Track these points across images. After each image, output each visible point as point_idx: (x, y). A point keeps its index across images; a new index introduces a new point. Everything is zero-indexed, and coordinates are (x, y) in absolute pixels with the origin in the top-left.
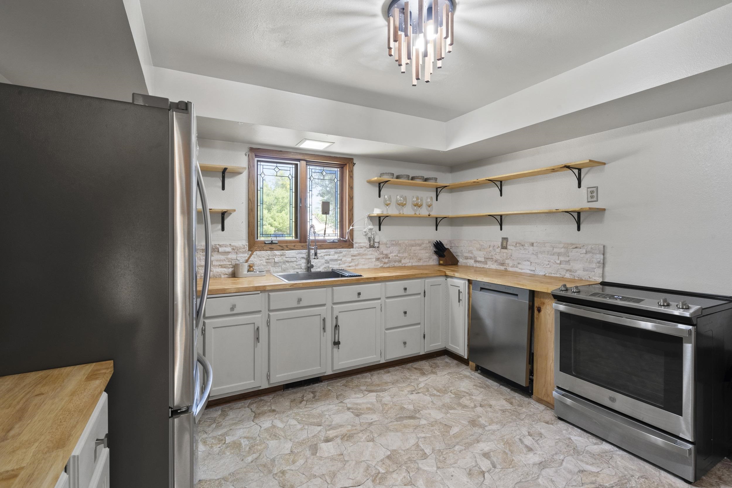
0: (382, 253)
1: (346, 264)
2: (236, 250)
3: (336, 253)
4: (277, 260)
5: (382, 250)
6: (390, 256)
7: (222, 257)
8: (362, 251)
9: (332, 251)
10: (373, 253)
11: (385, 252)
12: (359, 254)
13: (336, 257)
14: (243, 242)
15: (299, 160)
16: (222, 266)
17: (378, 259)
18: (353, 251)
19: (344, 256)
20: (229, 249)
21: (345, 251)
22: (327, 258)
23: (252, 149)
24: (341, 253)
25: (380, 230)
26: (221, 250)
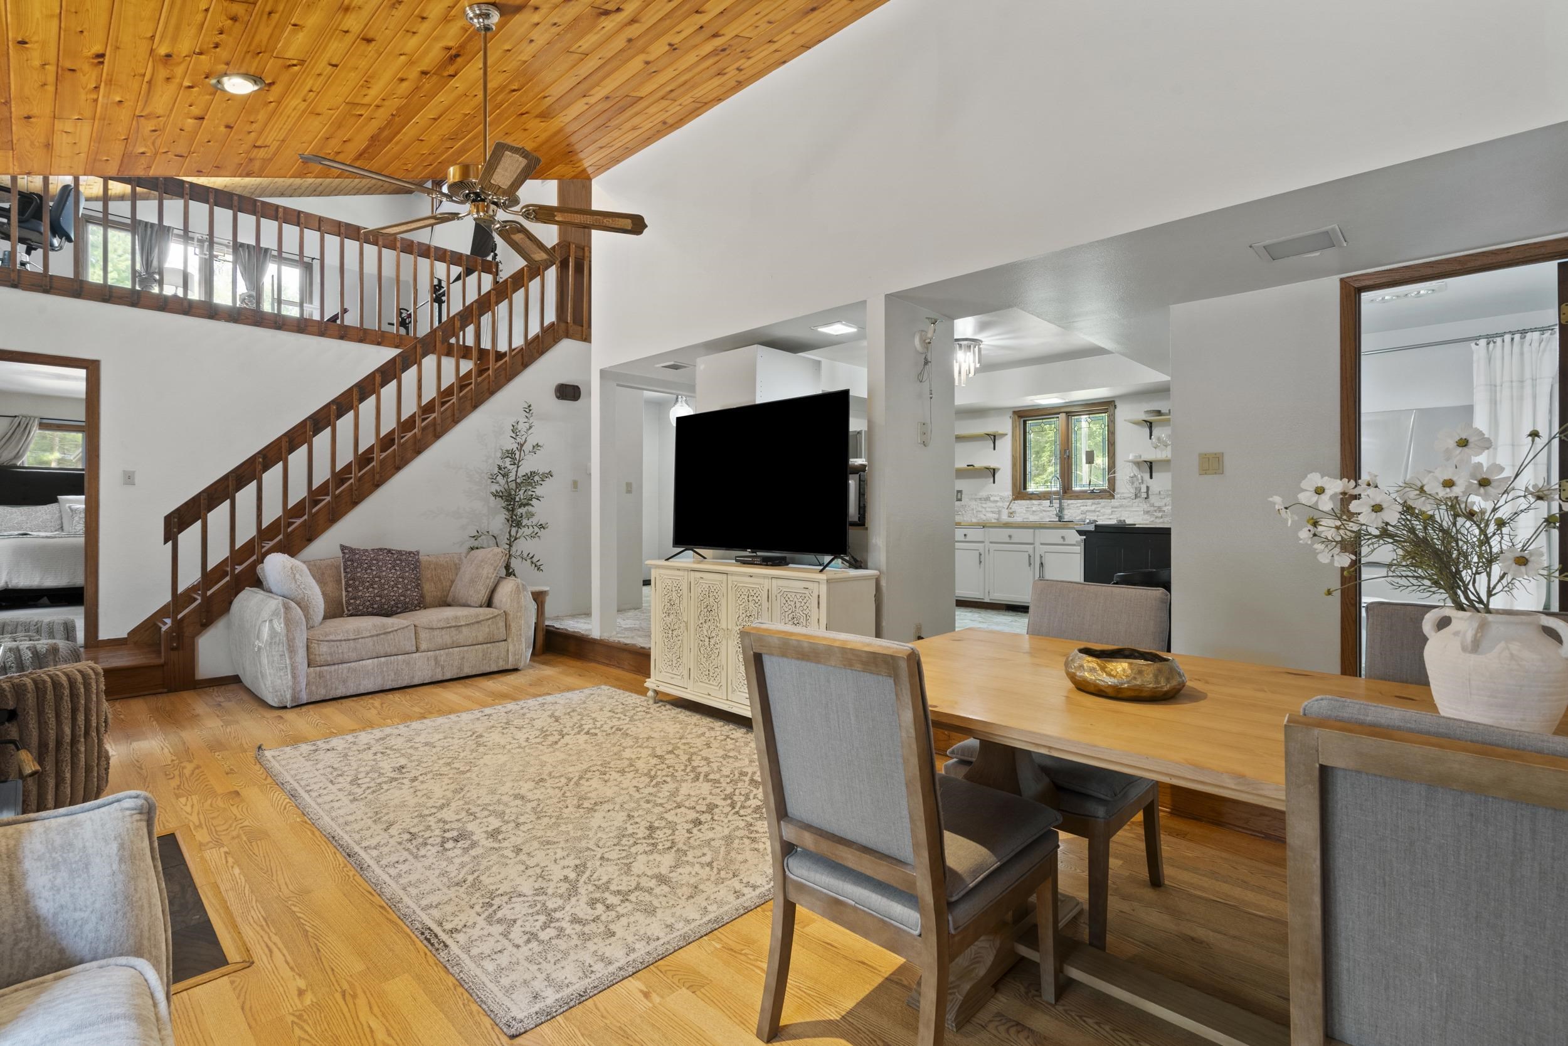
0: (1153, 505)
1: (1106, 516)
2: (1002, 499)
3: (1093, 504)
4: (1034, 509)
5: (1152, 502)
6: (1165, 509)
7: (993, 505)
8: (1125, 502)
9: (1090, 502)
10: (1141, 505)
11: (1157, 504)
12: (1121, 506)
13: (1093, 508)
14: (1008, 493)
15: (1059, 413)
16: (993, 512)
17: (1147, 512)
18: (1114, 502)
19: (1103, 507)
20: (997, 499)
21: (1103, 502)
22: (1082, 508)
23: (1015, 412)
24: (1099, 504)
25: (1151, 477)
26: (992, 499)
